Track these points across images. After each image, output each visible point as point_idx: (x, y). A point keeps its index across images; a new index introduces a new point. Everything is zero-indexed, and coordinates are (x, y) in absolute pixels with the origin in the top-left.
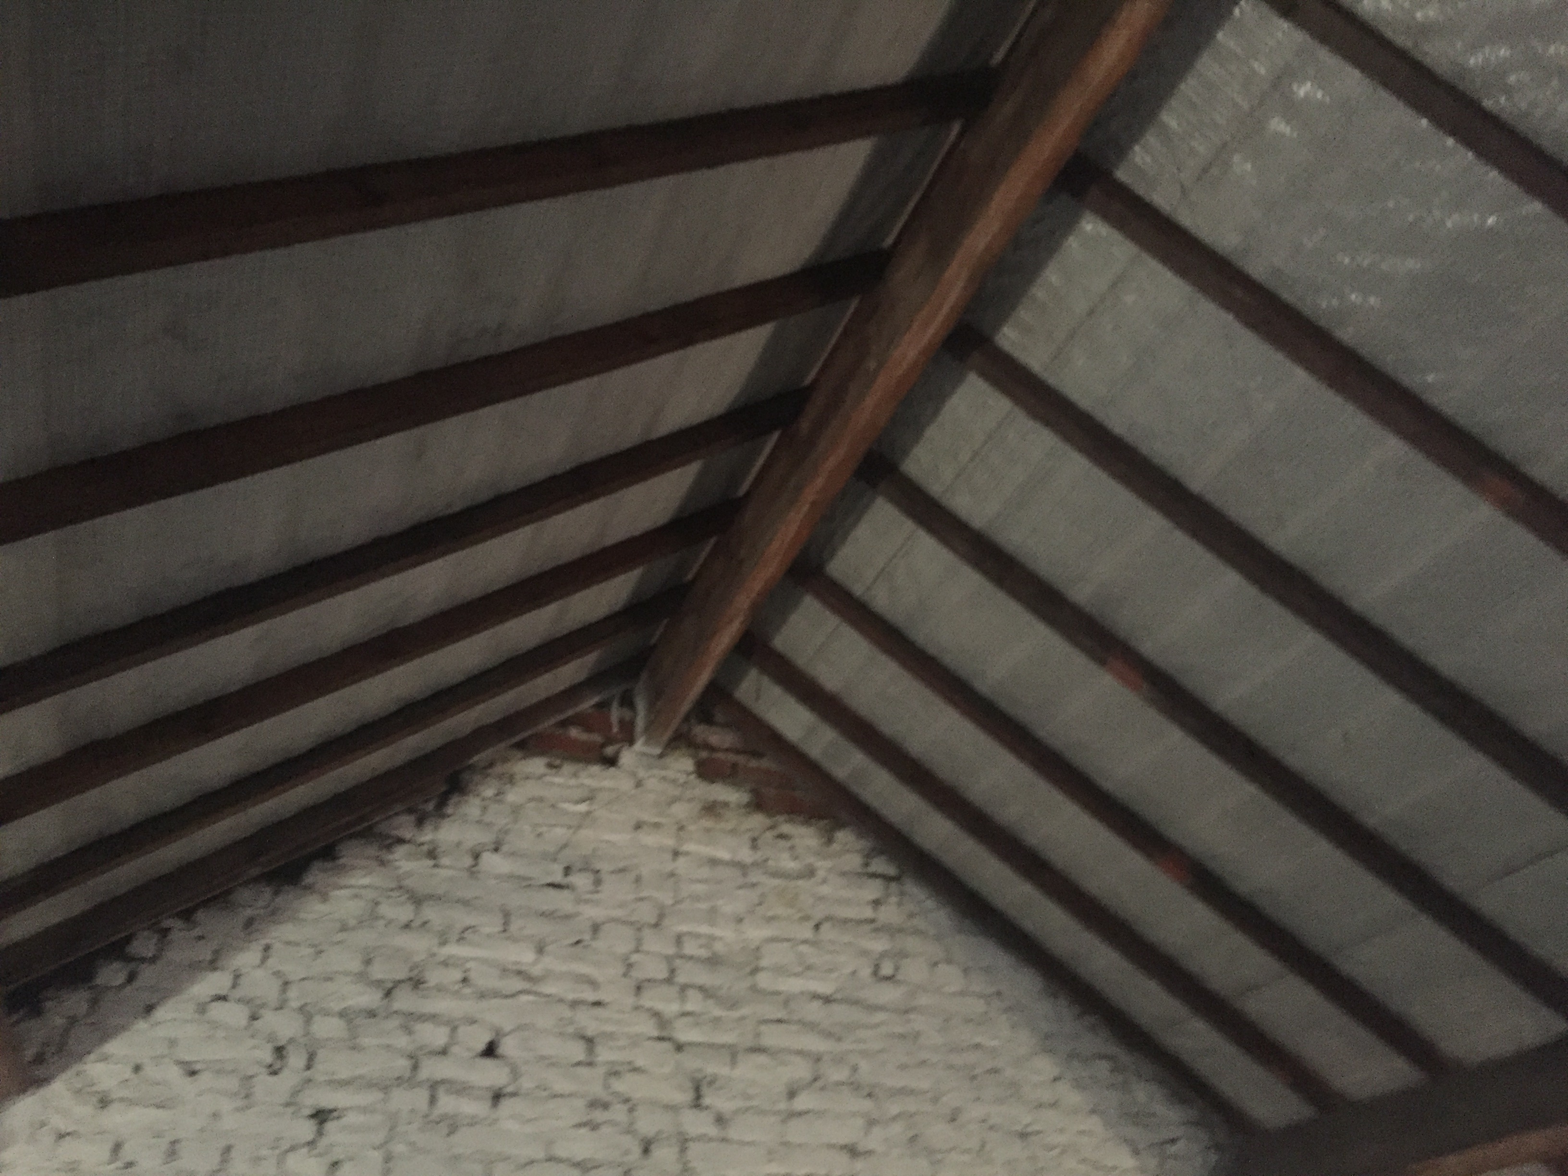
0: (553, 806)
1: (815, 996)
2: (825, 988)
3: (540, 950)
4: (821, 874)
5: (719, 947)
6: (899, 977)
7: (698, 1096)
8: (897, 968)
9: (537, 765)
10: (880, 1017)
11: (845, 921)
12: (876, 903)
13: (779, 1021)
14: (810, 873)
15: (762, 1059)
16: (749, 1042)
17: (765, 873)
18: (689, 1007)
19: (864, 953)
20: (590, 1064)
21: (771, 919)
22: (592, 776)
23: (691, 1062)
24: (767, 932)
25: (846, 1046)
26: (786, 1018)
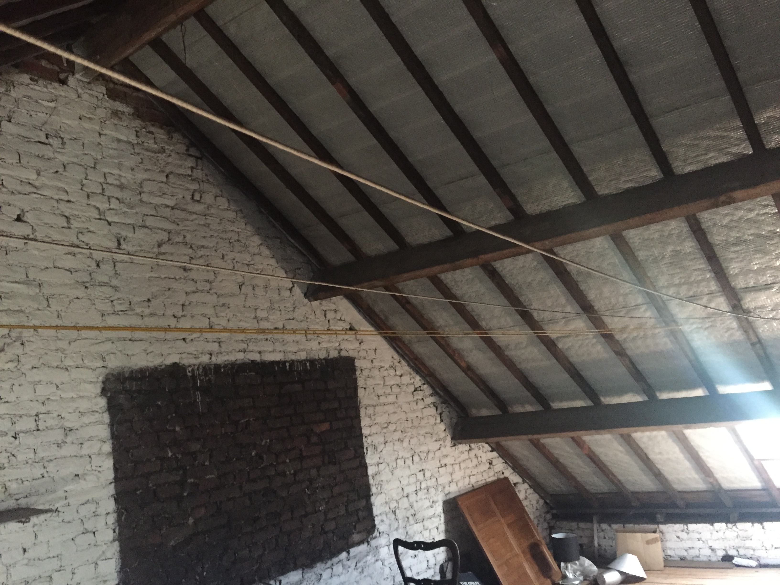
0: (37, 102)
1: (167, 206)
2: (171, 203)
3: (39, 174)
4: (168, 152)
5: (123, 180)
6: (202, 201)
7: (119, 244)
8: (201, 197)
9: (25, 78)
10: (194, 216)
11: (179, 175)
12: (192, 168)
13: (153, 215)
14: (163, 151)
15: (146, 230)
16: (140, 223)
17: (142, 149)
18: (112, 206)
19: (188, 189)
20: (69, 228)
21: (146, 170)
22: (55, 88)
23: (115, 230)
24: (145, 176)
25: (180, 228)
26: (155, 214)
